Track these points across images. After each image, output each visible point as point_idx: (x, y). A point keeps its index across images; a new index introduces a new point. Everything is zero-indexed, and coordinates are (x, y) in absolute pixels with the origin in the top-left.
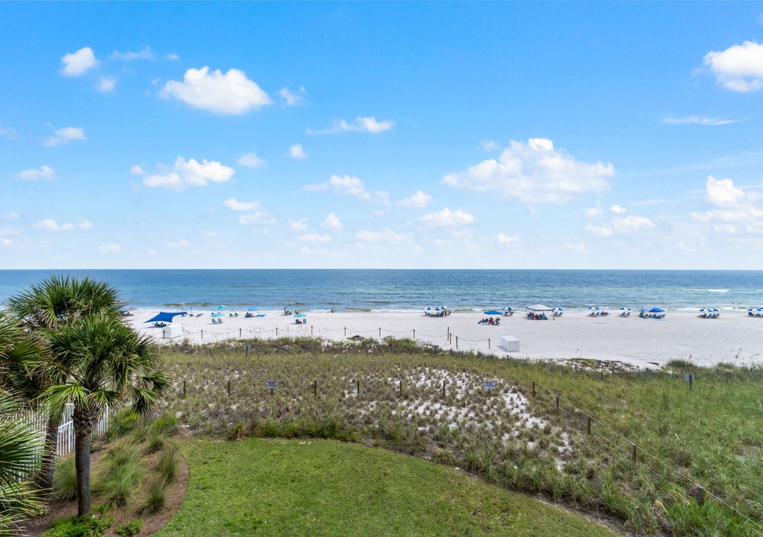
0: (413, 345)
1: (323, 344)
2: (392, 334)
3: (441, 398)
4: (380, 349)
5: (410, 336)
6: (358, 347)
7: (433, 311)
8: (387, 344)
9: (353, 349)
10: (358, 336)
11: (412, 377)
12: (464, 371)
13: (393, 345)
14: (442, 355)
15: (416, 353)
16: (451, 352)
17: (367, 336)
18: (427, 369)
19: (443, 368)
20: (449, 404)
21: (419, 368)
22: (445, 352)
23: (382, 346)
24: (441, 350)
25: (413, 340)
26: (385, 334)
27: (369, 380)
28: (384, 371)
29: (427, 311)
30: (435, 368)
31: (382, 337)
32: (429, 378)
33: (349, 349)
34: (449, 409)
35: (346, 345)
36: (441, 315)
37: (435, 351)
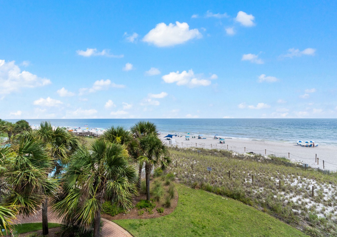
0: (288, 162)
1: (233, 154)
2: (274, 154)
3: (310, 196)
4: (265, 161)
5: (286, 156)
6: (252, 158)
7: (304, 143)
8: (270, 159)
9: (249, 159)
10: (252, 153)
11: (287, 180)
12: (330, 183)
13: (274, 160)
14: (311, 170)
15: (291, 166)
16: (319, 170)
17: (257, 153)
18: (299, 177)
19: (312, 178)
20: (318, 201)
21: (293, 175)
22: (313, 169)
23: (267, 159)
24: (310, 167)
25: (288, 158)
26: (268, 153)
27: (259, 176)
28: (268, 173)
29: (299, 143)
30: (305, 177)
31: (267, 154)
32: (301, 183)
33: (247, 158)
34: (317, 204)
35: (245, 156)
36: (310, 146)
37: (305, 167)
